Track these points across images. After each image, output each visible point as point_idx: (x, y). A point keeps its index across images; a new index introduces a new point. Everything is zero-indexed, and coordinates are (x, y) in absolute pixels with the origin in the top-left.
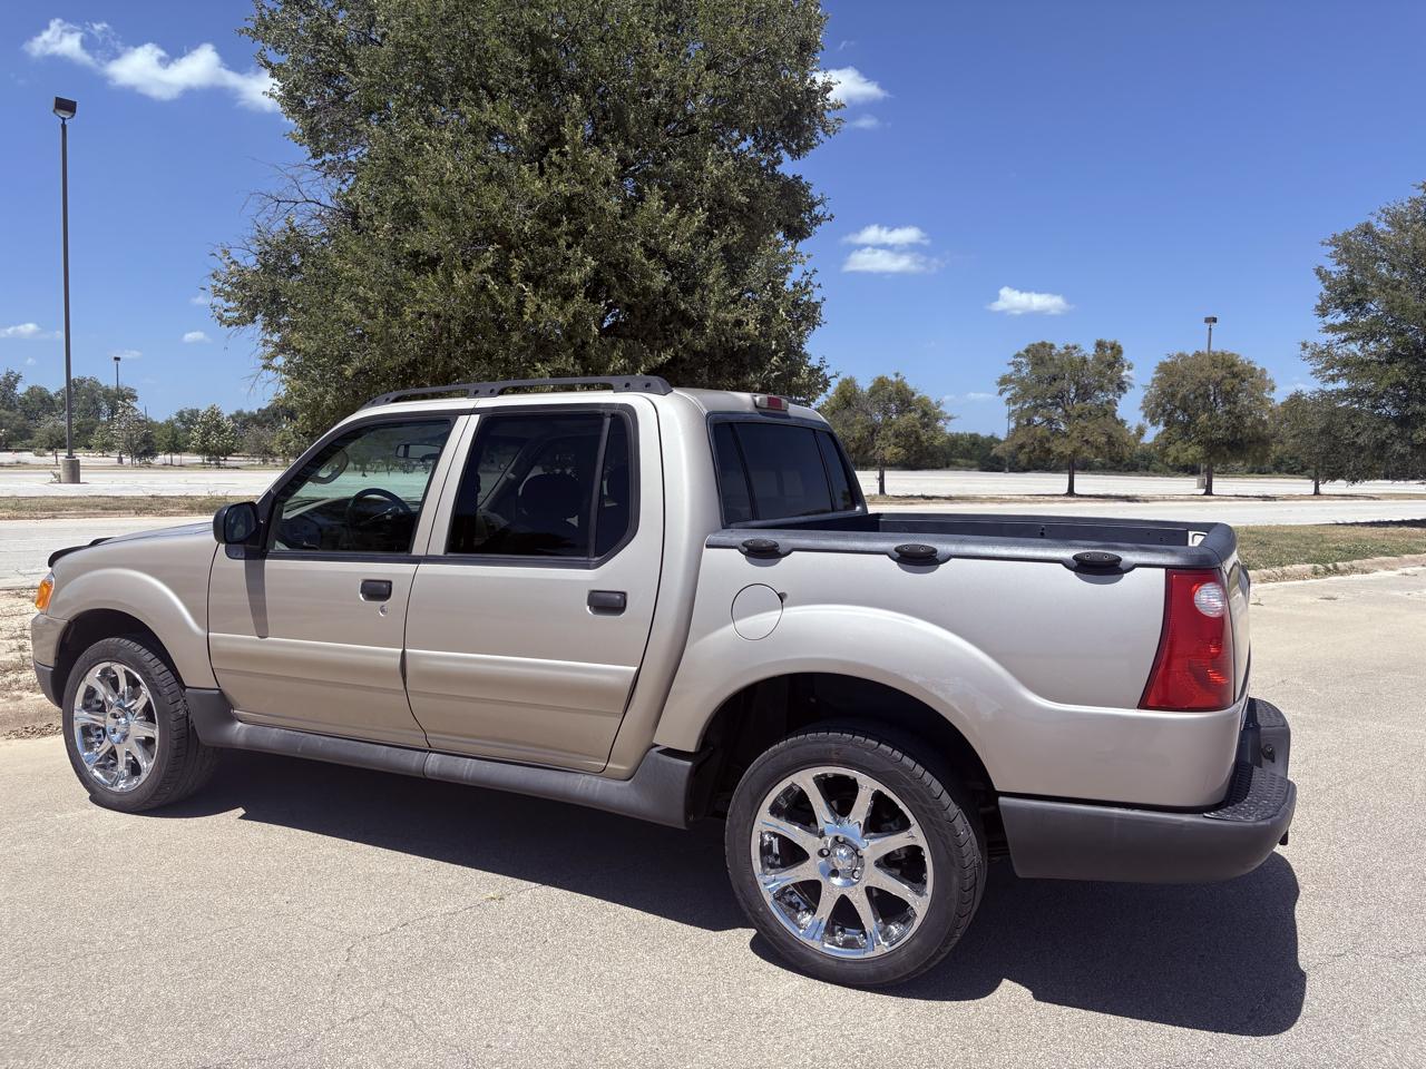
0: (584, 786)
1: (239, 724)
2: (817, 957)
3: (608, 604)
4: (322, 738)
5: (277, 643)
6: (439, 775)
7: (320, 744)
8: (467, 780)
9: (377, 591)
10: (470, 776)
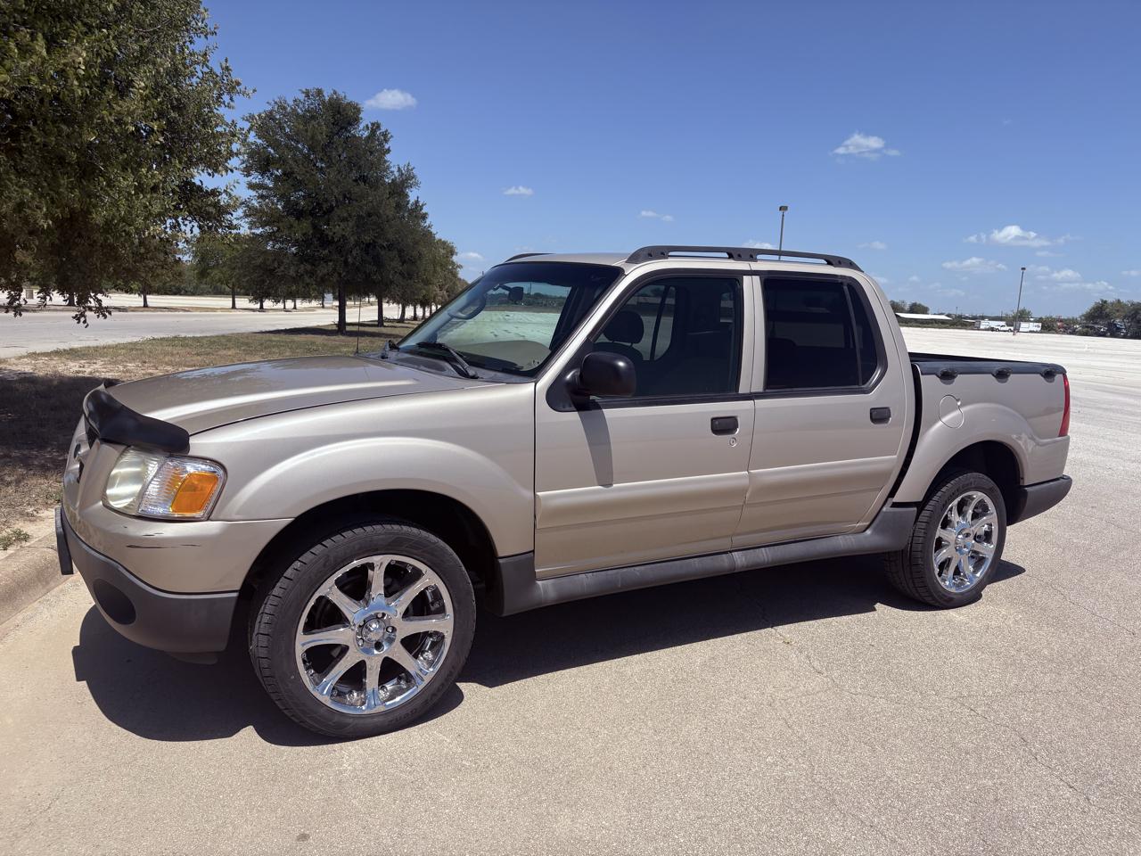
0: (843, 543)
1: (539, 583)
2: (955, 597)
3: (879, 416)
4: (637, 568)
5: (622, 488)
6: (747, 567)
7: (638, 574)
8: (768, 563)
9: (724, 426)
10: (770, 560)
